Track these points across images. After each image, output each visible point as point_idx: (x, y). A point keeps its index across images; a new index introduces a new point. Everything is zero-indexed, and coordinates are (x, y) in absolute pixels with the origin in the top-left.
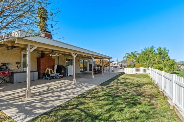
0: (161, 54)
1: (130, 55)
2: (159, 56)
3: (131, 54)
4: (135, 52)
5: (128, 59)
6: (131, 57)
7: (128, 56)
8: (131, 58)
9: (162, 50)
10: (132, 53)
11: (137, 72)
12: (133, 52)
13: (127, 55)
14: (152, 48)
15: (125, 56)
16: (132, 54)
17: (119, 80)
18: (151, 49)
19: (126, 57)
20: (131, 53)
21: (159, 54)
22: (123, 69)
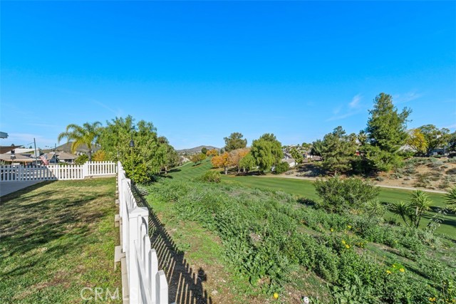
0: (144, 135)
1: (81, 132)
2: (140, 137)
3: (83, 128)
4: (95, 124)
5: (74, 141)
6: (84, 134)
7: (74, 132)
8: (84, 138)
9: (145, 126)
10: (87, 125)
11: (92, 174)
12: (91, 124)
13: (71, 130)
14: (129, 120)
15: (64, 131)
16: (86, 128)
17: (24, 200)
18: (127, 122)
19: (67, 134)
20: (85, 125)
21: (142, 134)
22: (51, 169)
